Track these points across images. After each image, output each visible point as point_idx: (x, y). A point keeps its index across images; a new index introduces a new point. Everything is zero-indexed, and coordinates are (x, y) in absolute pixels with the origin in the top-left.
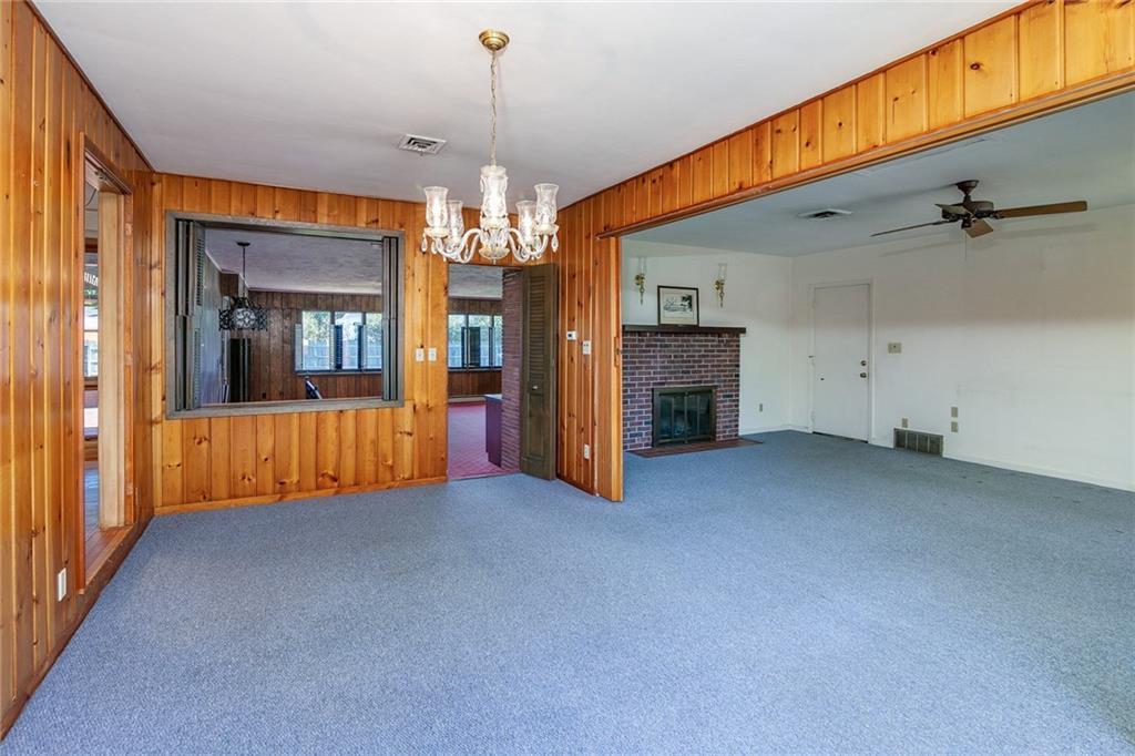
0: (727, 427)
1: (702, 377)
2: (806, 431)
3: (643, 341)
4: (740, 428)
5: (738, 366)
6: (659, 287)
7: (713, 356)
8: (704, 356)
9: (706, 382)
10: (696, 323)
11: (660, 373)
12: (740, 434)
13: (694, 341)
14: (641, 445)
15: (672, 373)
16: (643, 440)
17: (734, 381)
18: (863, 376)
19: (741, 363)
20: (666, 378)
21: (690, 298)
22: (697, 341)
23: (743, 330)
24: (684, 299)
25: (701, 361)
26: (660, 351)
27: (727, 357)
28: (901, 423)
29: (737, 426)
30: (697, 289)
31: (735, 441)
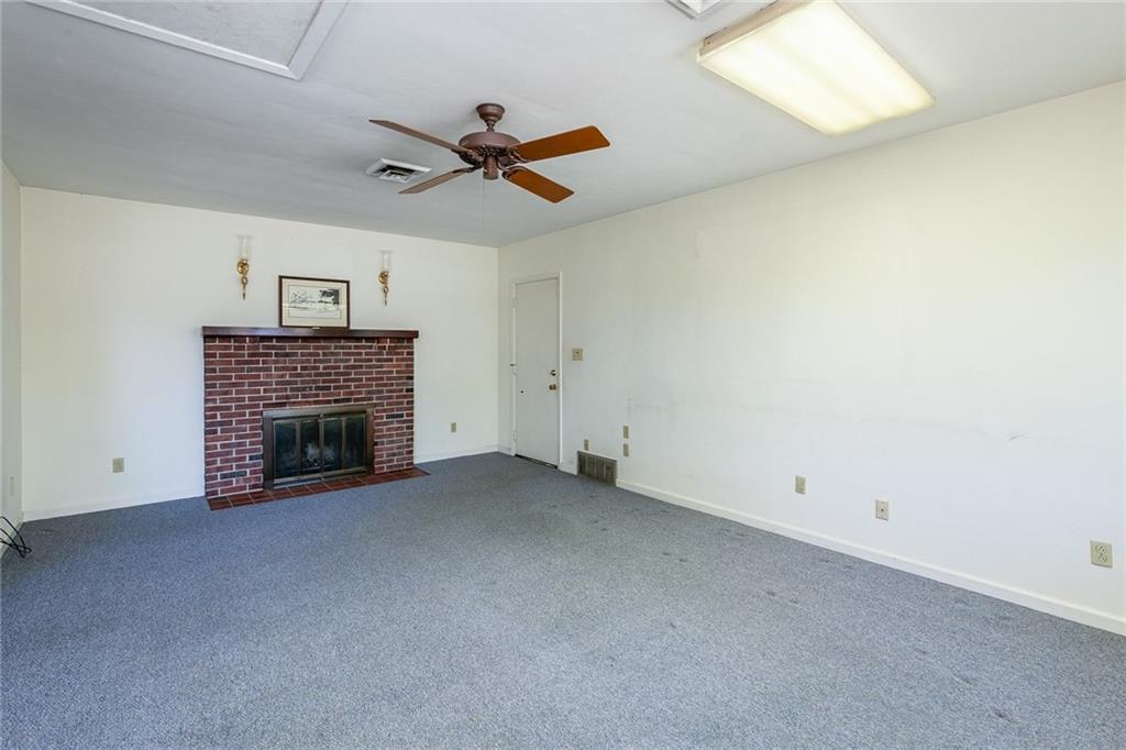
0: (394, 455)
1: (352, 393)
2: (507, 453)
3: (243, 348)
4: (415, 454)
5: (412, 378)
6: (281, 278)
7: (370, 367)
8: (353, 367)
9: (356, 400)
10: (345, 325)
11: (275, 390)
12: (416, 461)
13: (336, 348)
14: (244, 488)
15: (298, 389)
16: (246, 480)
17: (405, 397)
18: (553, 387)
19: (415, 375)
20: (287, 397)
21: (336, 293)
22: (342, 347)
23: (415, 334)
24: (324, 293)
25: (350, 374)
26: (276, 362)
27: (393, 367)
28: (583, 446)
29: (411, 452)
30: (348, 282)
31: (408, 471)
